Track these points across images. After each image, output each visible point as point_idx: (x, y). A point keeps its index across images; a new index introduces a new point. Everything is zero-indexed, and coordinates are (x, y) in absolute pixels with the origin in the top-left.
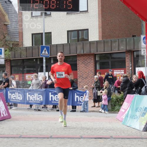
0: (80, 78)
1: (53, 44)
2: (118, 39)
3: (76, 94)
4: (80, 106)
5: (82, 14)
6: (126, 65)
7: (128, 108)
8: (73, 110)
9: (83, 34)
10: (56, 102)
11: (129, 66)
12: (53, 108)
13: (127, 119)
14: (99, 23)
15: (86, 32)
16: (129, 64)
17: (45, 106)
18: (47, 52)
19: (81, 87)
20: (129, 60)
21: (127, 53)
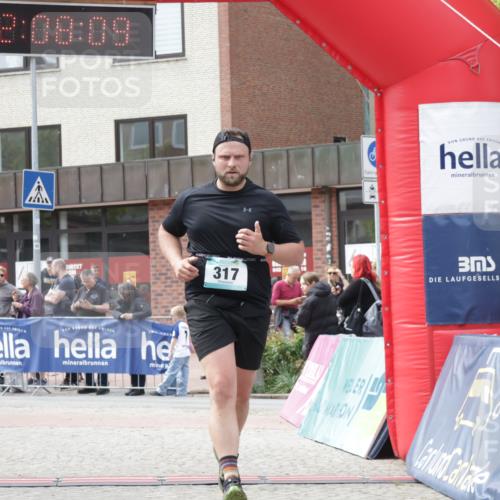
0: (159, 282)
1: (65, 164)
2: (287, 151)
3: (144, 334)
4: (158, 376)
5: (163, 65)
6: (314, 235)
7: (318, 381)
8: (133, 390)
9: (167, 133)
10: (75, 363)
11: (321, 241)
12: (66, 381)
13: (316, 417)
14: (221, 93)
15: (178, 126)
16: (322, 231)
17: (38, 375)
18: (44, 194)
19: (163, 311)
20: (323, 219)
21: (316, 198)
